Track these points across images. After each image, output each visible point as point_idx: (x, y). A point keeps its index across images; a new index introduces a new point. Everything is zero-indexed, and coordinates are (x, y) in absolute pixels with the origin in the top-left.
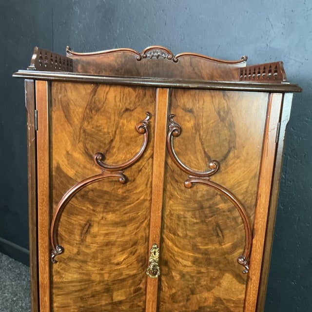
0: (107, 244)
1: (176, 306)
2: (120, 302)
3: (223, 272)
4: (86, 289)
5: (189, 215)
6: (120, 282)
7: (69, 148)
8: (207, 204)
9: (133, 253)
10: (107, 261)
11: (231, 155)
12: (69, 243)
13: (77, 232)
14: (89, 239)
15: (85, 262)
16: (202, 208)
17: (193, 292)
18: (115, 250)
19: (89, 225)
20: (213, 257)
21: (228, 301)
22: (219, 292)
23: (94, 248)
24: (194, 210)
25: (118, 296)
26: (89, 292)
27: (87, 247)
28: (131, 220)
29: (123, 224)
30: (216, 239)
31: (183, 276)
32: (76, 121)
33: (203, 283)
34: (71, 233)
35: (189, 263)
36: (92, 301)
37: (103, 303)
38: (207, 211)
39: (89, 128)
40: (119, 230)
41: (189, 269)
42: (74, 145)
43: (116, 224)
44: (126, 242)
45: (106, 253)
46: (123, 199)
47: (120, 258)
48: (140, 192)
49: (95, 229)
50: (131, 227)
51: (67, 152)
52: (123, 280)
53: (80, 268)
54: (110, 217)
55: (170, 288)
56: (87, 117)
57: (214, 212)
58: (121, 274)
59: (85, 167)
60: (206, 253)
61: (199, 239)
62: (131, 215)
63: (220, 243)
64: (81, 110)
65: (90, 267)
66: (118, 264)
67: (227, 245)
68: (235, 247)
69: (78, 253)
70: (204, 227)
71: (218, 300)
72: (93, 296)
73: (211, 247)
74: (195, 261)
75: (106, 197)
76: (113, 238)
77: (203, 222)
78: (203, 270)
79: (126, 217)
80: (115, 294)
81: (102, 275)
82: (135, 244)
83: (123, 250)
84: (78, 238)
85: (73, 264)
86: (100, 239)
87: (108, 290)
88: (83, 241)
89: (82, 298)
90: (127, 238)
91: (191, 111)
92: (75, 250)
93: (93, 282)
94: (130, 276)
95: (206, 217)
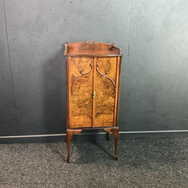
0: (84, 91)
1: (99, 104)
2: (87, 104)
3: (109, 96)
4: (79, 102)
5: (102, 84)
6: (87, 100)
7: (75, 70)
8: (105, 81)
9: (89, 93)
10: (84, 95)
11: (110, 70)
12: (75, 91)
13: (77, 89)
14: (80, 90)
15: (79, 96)
16: (104, 82)
17: (103, 101)
18: (85, 93)
19: (80, 87)
20: (107, 93)
21: (111, 103)
22: (109, 101)
23: (81, 92)
24: (103, 83)
25: (87, 103)
26: (80, 102)
27: (79, 92)
28: (89, 85)
29: (87, 87)
30: (108, 89)
31: (101, 98)
32: (77, 64)
33: (105, 99)
34: (76, 89)
35: (102, 95)
36: (81, 104)
37: (83, 105)
38: (105, 83)
39: (79, 66)
40: (86, 88)
41: (102, 96)
42: (76, 69)
43: (85, 87)
44: (88, 91)
45: (84, 93)
46: (87, 81)
47: (87, 94)
48: (91, 79)
49: (81, 88)
50: (89, 87)
51: (75, 71)
52: (88, 99)
53: (78, 97)
54: (84, 85)
55: (98, 100)
56: (79, 63)
57: (107, 83)
58: (87, 98)
59: (79, 74)
60: (106, 92)
61: (104, 89)
62: (89, 84)
63: (109, 90)
64: (78, 62)
65: (80, 97)
66: (86, 96)
67: (110, 90)
68: (112, 90)
69: (77, 94)
70: (105, 86)
71: (109, 103)
72: (81, 103)
73: (106, 91)
74: (103, 94)
75: (83, 81)
76: (85, 90)
77: (105, 85)
78: (105, 96)
79: (88, 85)
80: (86, 103)
81: (83, 98)
82: (90, 91)
83: (87, 93)
84: (77, 90)
85: (76, 96)
86: (82, 90)
87: (84, 102)
88: (78, 91)
89: (78, 104)
90: (88, 90)
91: (101, 61)
92: (77, 93)
93: (81, 100)
94: (89, 98)
95: (105, 84)
